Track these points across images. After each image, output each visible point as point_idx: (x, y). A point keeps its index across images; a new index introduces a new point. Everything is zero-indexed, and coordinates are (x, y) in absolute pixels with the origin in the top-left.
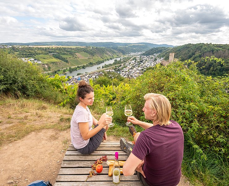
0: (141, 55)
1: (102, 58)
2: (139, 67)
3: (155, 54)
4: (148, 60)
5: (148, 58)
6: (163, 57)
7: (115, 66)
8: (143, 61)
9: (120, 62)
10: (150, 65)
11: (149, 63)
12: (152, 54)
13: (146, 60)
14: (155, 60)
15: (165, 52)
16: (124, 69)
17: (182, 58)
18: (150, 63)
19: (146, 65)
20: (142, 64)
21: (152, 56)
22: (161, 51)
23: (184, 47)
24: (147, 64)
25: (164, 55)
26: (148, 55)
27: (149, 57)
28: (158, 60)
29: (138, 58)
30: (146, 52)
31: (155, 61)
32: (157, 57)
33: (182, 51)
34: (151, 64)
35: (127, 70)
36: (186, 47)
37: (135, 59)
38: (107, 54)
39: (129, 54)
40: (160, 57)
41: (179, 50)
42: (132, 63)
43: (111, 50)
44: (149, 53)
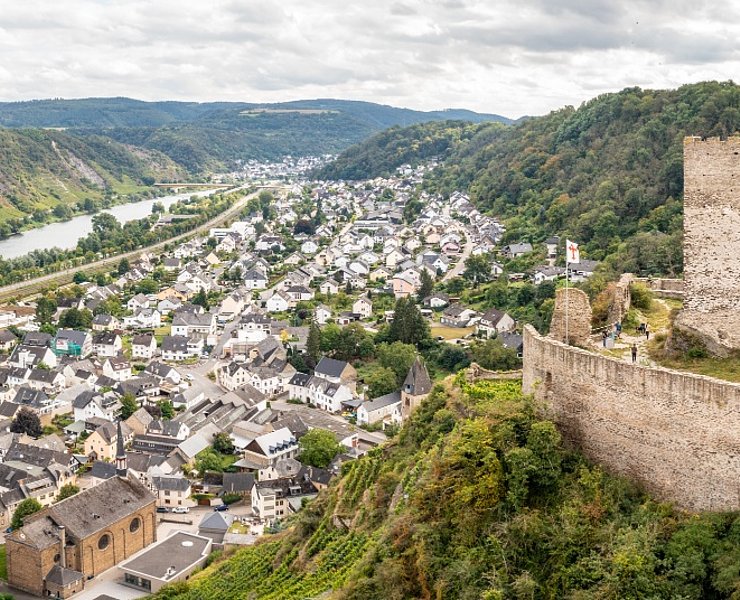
0: (313, 175)
1: (14, 201)
2: (274, 277)
3: (406, 170)
4: (359, 213)
5: (358, 193)
6: (462, 186)
7: (74, 271)
8: (319, 220)
9: (138, 235)
10: (372, 258)
11: (362, 243)
12: (390, 168)
13: (346, 215)
14: (413, 210)
15: (468, 153)
16: (134, 303)
17: (622, 191)
18: (371, 242)
19: (341, 263)
20: (309, 247)
21: (390, 183)
22: (442, 148)
23: (599, 114)
24: (347, 249)
25: (471, 177)
26: (359, 178)
27: (368, 188)
28: (431, 214)
29: (291, 202)
30: (347, 155)
31: (410, 219)
32: (425, 186)
33: (598, 142)
34: (378, 249)
35: (155, 320)
36: (618, 114)
37: (263, 206)
38: (65, 174)
39: (232, 168)
40: (440, 186)
41: (574, 135)
42: (227, 244)
43: (98, 146)
44: (366, 160)
